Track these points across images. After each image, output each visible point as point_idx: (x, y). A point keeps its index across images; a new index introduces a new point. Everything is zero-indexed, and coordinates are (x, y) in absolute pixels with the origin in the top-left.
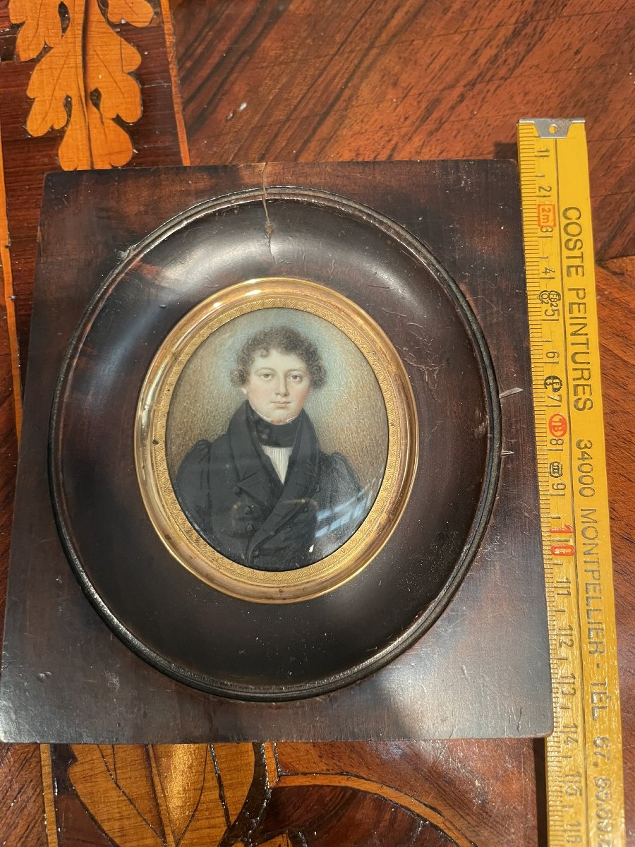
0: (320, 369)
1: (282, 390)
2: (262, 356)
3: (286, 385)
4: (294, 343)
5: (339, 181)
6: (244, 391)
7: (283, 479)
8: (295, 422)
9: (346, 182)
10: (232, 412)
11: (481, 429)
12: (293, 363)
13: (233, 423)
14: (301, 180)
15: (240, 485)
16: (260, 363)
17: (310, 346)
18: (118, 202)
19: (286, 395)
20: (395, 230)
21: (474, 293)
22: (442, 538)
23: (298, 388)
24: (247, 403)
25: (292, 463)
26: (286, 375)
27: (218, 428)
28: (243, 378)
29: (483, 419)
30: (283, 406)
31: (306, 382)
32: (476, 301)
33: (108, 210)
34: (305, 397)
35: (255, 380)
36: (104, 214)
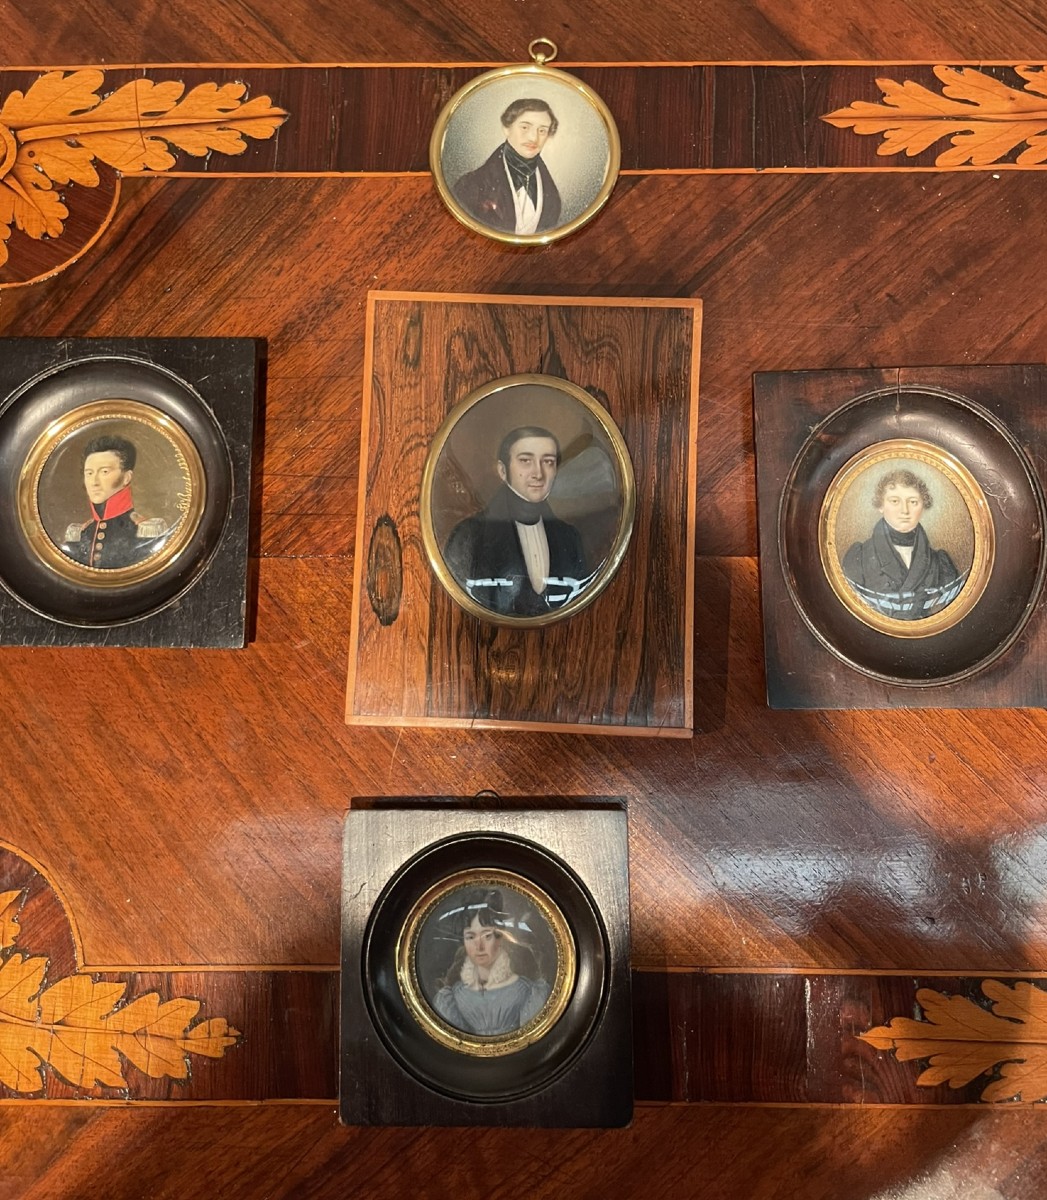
0: (928, 496)
1: (905, 511)
2: (891, 489)
3: (907, 507)
4: (911, 480)
5: (946, 381)
6: (881, 511)
7: (908, 566)
8: (915, 529)
9: (951, 381)
10: (874, 524)
11: (1037, 536)
12: (911, 493)
13: (876, 528)
14: (922, 380)
15: (882, 569)
16: (890, 493)
17: (921, 482)
18: (806, 394)
19: (908, 514)
20: (982, 412)
21: (1032, 452)
22: (1012, 600)
23: (915, 509)
24: (883, 519)
25: (914, 555)
26: (907, 501)
27: (866, 534)
28: (878, 504)
29: (1038, 530)
30: (907, 520)
31: (920, 505)
32: (1034, 458)
33: (800, 400)
34: (919, 515)
35: (887, 504)
36: (797, 402)
